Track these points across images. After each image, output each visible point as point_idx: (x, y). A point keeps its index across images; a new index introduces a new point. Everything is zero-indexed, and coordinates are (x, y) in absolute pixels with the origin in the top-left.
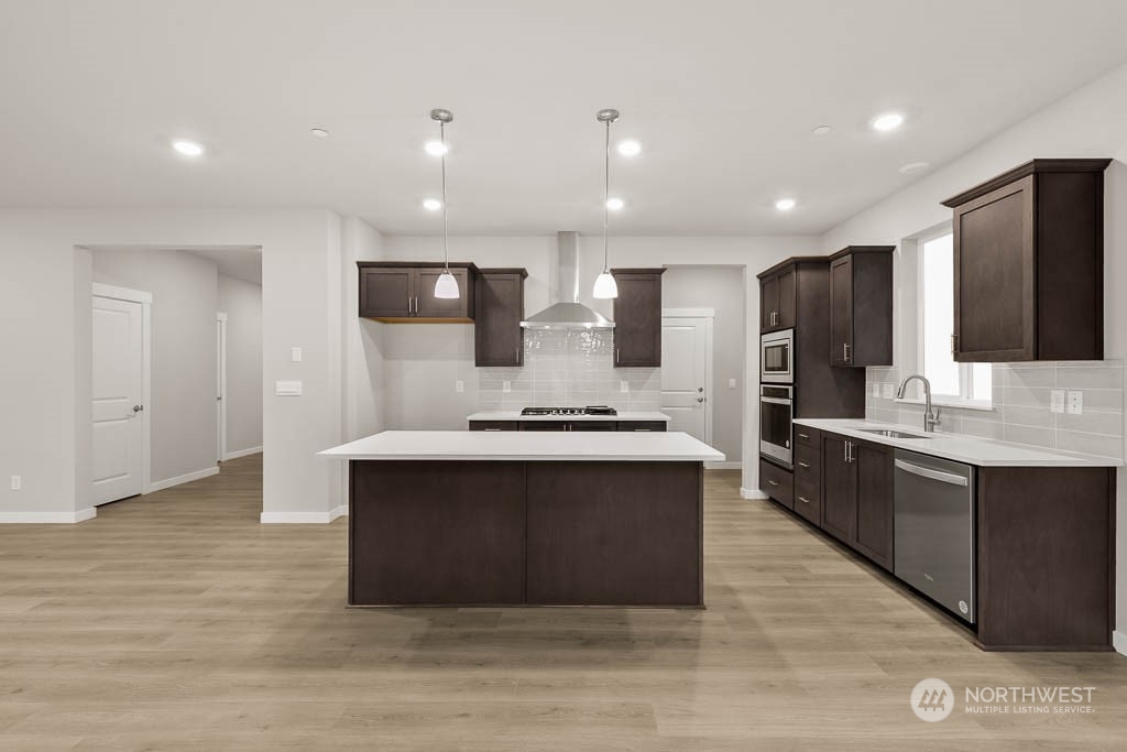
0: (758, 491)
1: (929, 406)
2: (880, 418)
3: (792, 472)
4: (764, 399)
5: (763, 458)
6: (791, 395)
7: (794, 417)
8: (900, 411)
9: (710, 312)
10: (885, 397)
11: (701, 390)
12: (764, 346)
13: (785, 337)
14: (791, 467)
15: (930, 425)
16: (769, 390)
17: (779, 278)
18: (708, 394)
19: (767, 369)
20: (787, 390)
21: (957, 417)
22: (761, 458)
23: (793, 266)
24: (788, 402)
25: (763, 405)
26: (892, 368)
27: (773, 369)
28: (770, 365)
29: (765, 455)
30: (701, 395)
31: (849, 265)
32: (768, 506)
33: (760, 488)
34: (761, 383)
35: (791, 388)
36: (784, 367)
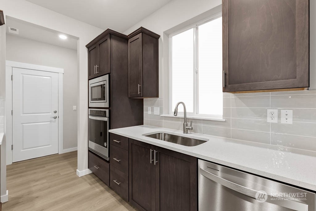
0: (88, 169)
1: (185, 119)
2: (152, 125)
3: (108, 162)
4: (91, 117)
5: (90, 151)
6: (107, 115)
7: (110, 129)
8: (163, 121)
9: (62, 70)
10: (155, 114)
11: (55, 112)
12: (91, 86)
13: (103, 80)
14: (108, 160)
15: (186, 130)
16: (94, 112)
17: (99, 45)
18: (60, 114)
19: (92, 100)
20: (105, 112)
21: (199, 124)
22: (89, 151)
23: (109, 35)
24: (106, 119)
25: (90, 121)
26: (158, 99)
27: (96, 99)
28: (93, 97)
29: (92, 149)
30: (56, 115)
31: (140, 39)
32: (93, 180)
33: (88, 168)
34: (89, 108)
35: (107, 111)
36: (103, 98)
